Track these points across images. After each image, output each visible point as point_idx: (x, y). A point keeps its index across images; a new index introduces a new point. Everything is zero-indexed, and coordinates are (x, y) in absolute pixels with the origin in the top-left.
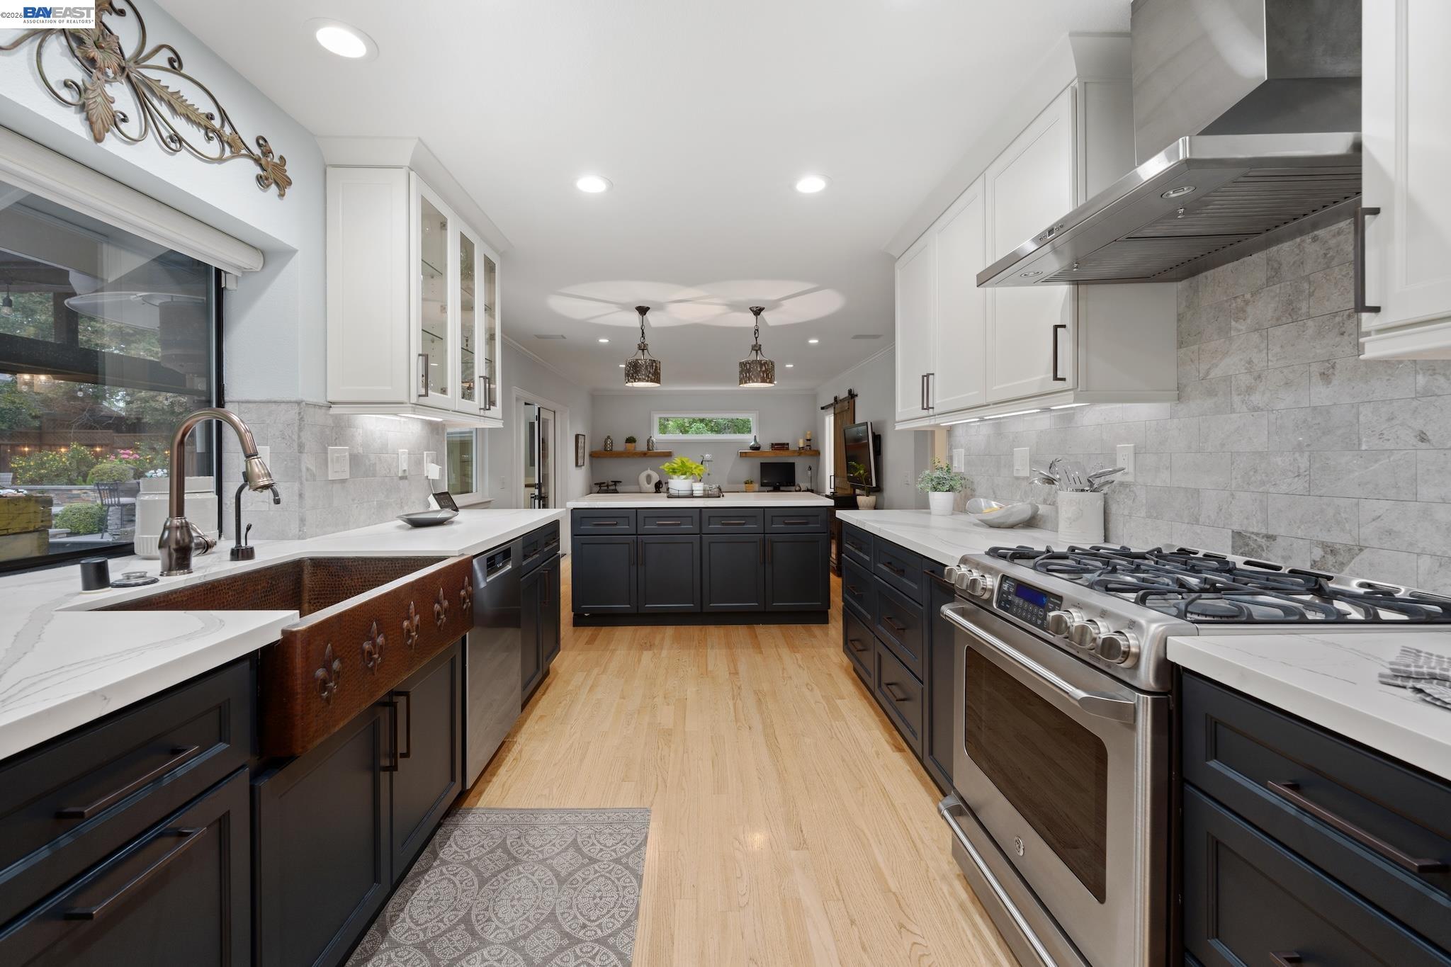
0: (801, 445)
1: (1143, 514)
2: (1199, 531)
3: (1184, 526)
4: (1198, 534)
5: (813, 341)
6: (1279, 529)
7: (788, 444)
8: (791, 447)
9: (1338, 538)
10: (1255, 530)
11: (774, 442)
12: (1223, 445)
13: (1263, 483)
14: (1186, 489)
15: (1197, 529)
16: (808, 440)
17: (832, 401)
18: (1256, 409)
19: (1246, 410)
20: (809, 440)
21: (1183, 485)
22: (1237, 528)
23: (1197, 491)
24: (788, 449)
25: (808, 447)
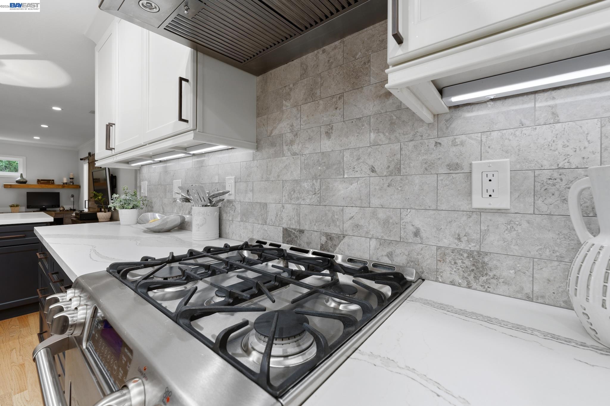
0: (65, 181)
1: (239, 219)
2: (266, 229)
3: (260, 226)
4: (266, 231)
5: (57, 109)
6: (306, 227)
7: (53, 180)
8: (56, 182)
9: (334, 230)
10: (294, 227)
11: (40, 179)
12: (278, 176)
13: (298, 199)
14: (260, 203)
15: (265, 227)
16: (71, 179)
17: (87, 155)
18: (295, 154)
19: (290, 154)
20: (73, 179)
21: (259, 201)
22: (285, 226)
23: (266, 204)
24: (53, 183)
25: (71, 183)
